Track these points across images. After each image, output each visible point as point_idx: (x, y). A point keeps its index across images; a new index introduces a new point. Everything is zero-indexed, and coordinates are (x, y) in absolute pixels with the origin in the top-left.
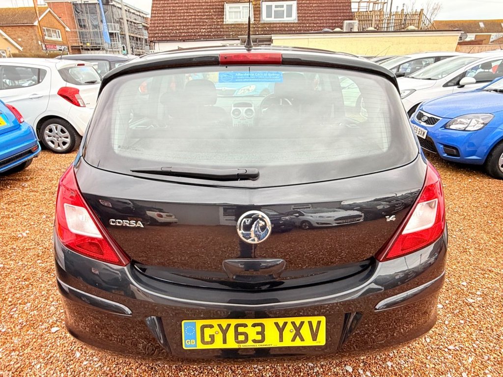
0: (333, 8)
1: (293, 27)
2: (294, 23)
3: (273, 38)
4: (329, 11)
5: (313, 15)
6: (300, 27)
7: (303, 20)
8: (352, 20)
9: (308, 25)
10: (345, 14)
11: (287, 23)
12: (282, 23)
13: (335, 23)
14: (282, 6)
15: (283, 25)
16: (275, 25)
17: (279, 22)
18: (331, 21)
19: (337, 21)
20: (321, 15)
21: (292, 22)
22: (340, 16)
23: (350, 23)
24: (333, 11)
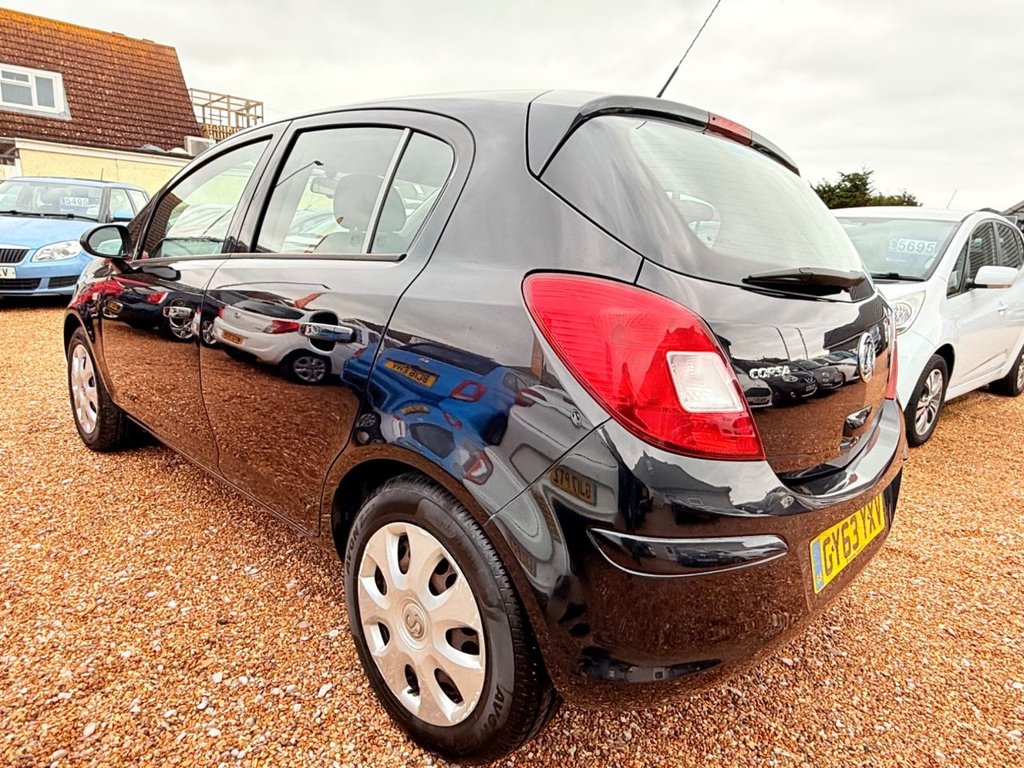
0: (153, 106)
1: (61, 129)
2: (62, 122)
3: (18, 145)
4: (147, 111)
5: (109, 112)
6: (81, 132)
7: (85, 118)
8: (200, 136)
9: (99, 131)
10: (183, 124)
11: (44, 119)
12: (31, 117)
13: (165, 137)
14: (25, 78)
15: (33, 120)
16: (9, 117)
17: (19, 112)
18: (154, 132)
19: (168, 134)
20: (129, 115)
21: (57, 117)
22: (173, 126)
23: (199, 142)
24: (154, 113)
